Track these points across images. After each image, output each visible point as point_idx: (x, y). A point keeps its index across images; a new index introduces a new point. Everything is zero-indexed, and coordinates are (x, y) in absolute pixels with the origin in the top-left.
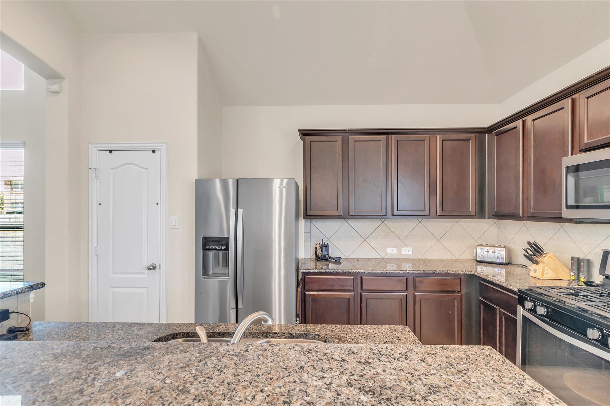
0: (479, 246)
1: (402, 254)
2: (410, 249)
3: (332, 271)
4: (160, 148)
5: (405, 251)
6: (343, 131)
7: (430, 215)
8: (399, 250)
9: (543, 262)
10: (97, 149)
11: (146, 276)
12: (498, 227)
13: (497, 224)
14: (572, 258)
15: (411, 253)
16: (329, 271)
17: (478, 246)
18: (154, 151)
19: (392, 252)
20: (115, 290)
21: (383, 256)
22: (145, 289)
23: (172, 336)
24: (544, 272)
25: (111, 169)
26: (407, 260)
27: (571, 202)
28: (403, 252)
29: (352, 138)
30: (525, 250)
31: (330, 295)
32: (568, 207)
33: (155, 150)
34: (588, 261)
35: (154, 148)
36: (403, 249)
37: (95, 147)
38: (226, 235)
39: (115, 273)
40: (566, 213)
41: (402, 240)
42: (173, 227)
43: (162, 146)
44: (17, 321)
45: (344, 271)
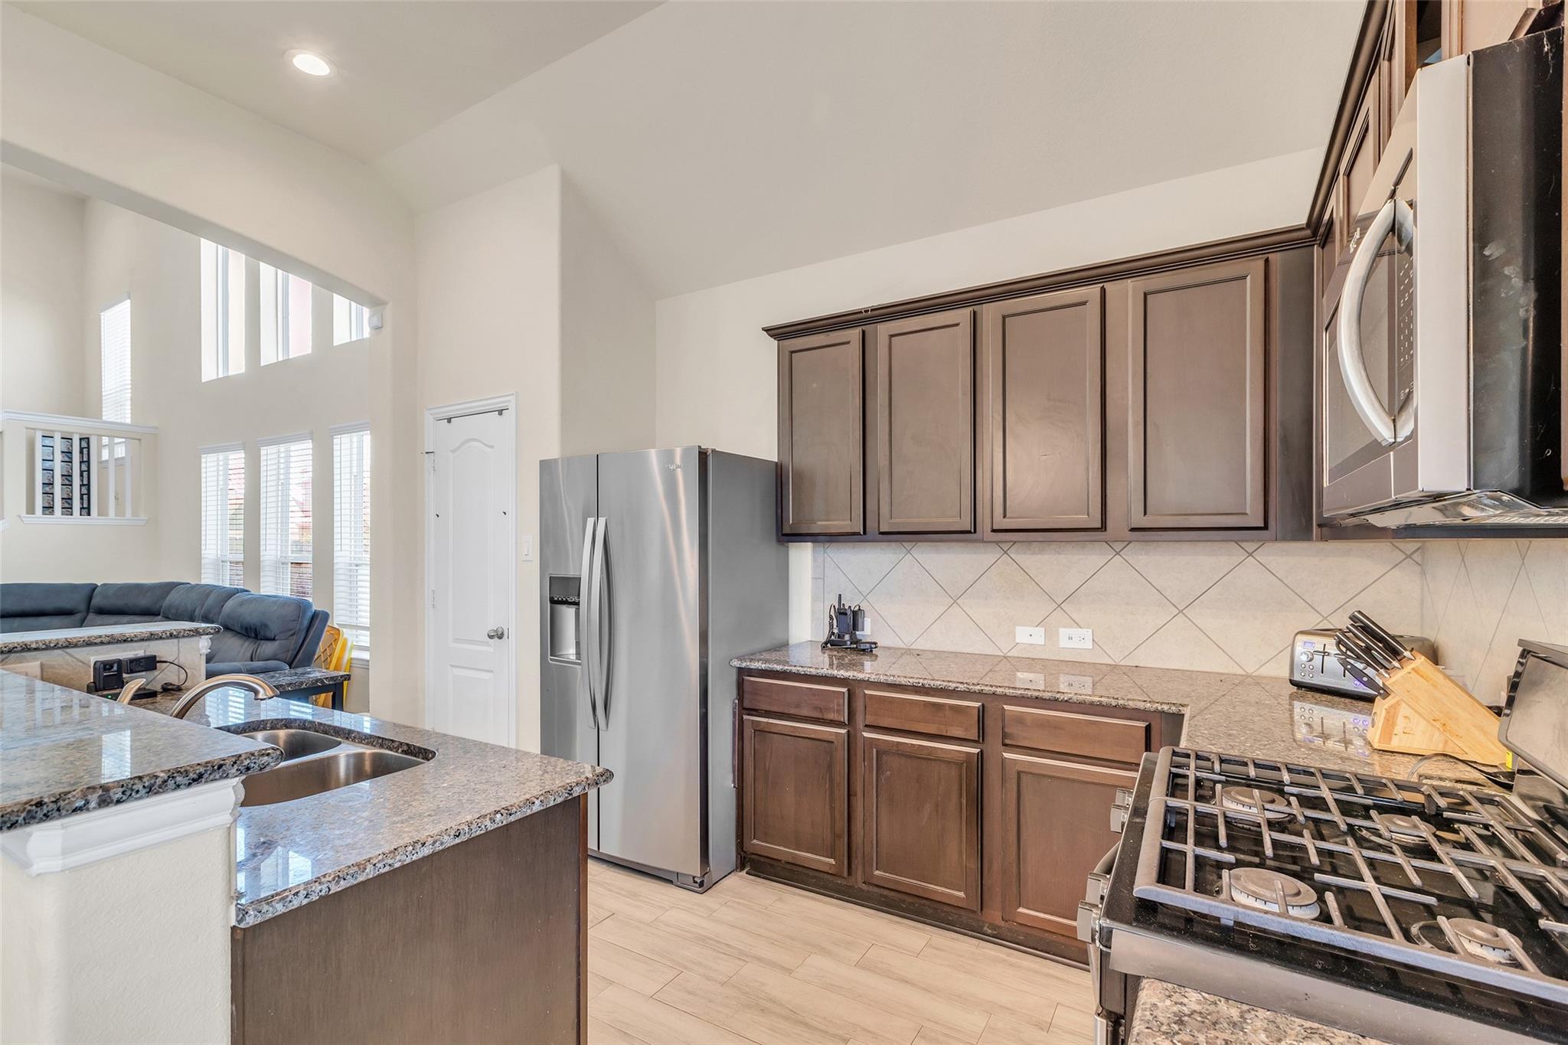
0: (1302, 633)
1: (1061, 646)
2: (1087, 633)
3: (794, 670)
4: (508, 406)
5: (1070, 638)
6: (859, 316)
7: (1103, 527)
8: (1051, 635)
10: (434, 418)
11: (491, 650)
13: (1419, 560)
15: (1089, 645)
16: (790, 668)
17: (1297, 634)
18: (500, 412)
19: (1029, 637)
20: (457, 671)
21: (1005, 648)
22: (490, 674)
23: (283, 722)
24: (1394, 725)
25: (451, 451)
26: (1077, 667)
28: (1064, 643)
29: (884, 329)
31: (792, 729)
33: (502, 410)
35: (500, 407)
36: (1064, 632)
37: (431, 414)
39: (456, 640)
41: (1062, 604)
42: (525, 558)
43: (510, 401)
44: (179, 677)
45: (822, 671)
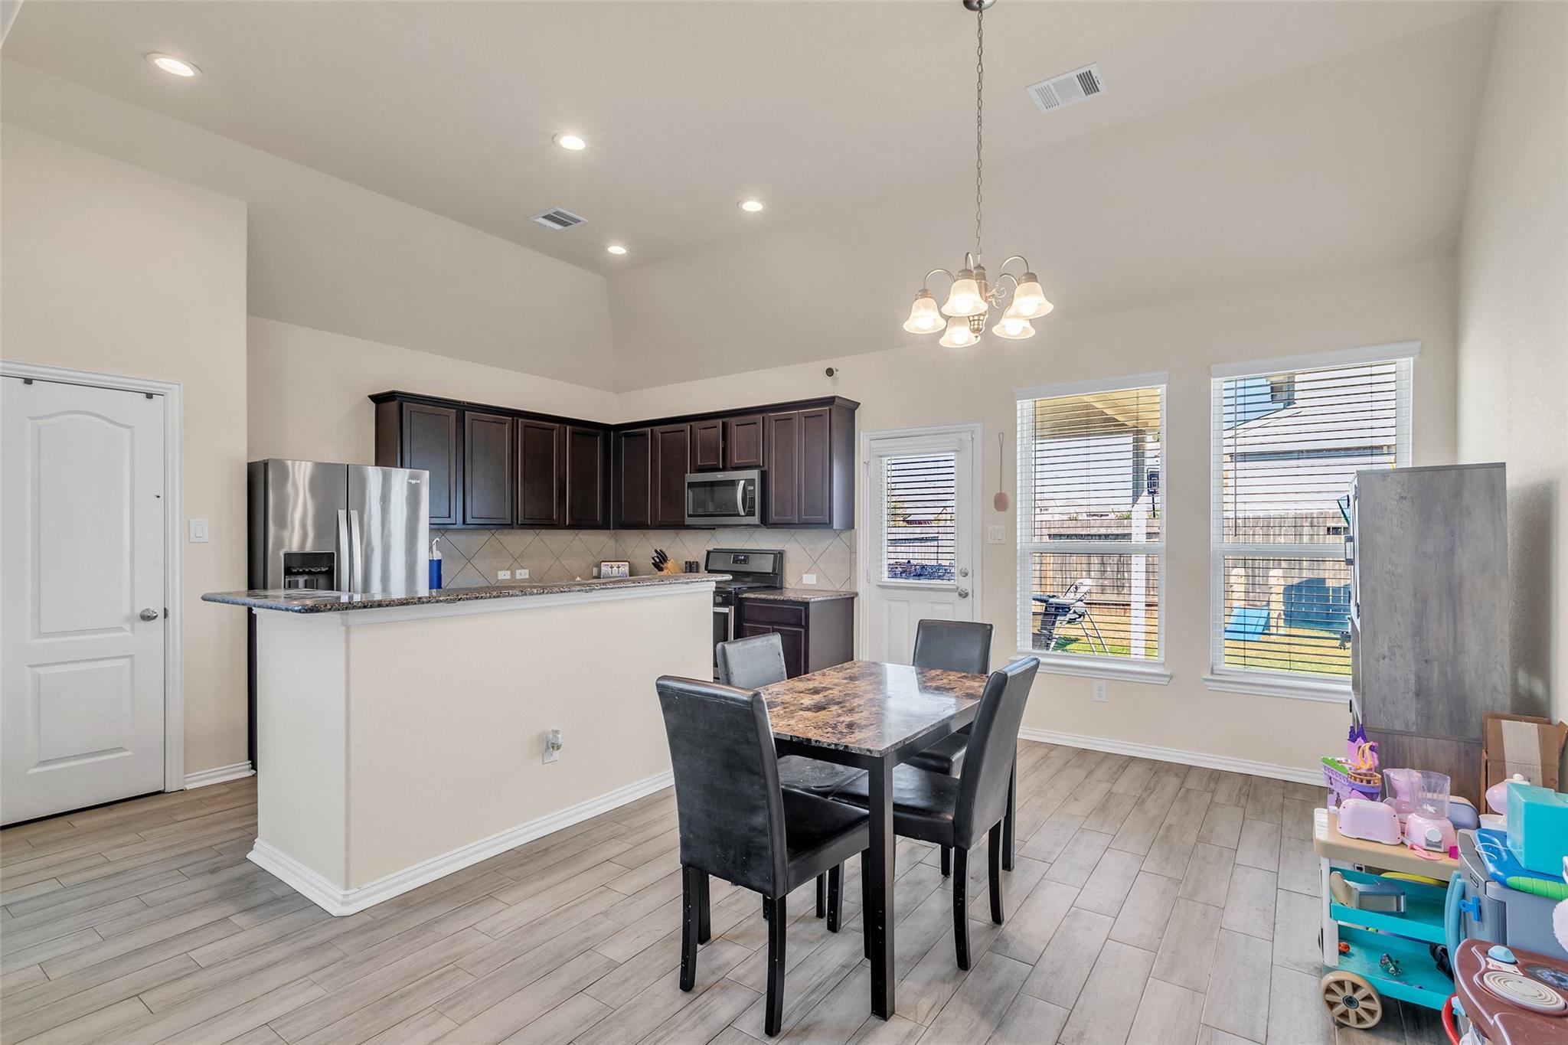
4: (166, 393)
9: (667, 568)
11: (129, 634)
12: (616, 540)
14: (686, 562)
18: (149, 395)
19: (504, 576)
20: (43, 671)
21: (493, 583)
22: (127, 660)
25: (28, 417)
27: (691, 513)
30: (653, 558)
32: (689, 516)
33: (152, 394)
34: (697, 562)
35: (150, 390)
36: (518, 572)
38: (331, 549)
39: (43, 635)
40: (688, 521)
41: (517, 558)
42: (197, 540)
43: (171, 388)
